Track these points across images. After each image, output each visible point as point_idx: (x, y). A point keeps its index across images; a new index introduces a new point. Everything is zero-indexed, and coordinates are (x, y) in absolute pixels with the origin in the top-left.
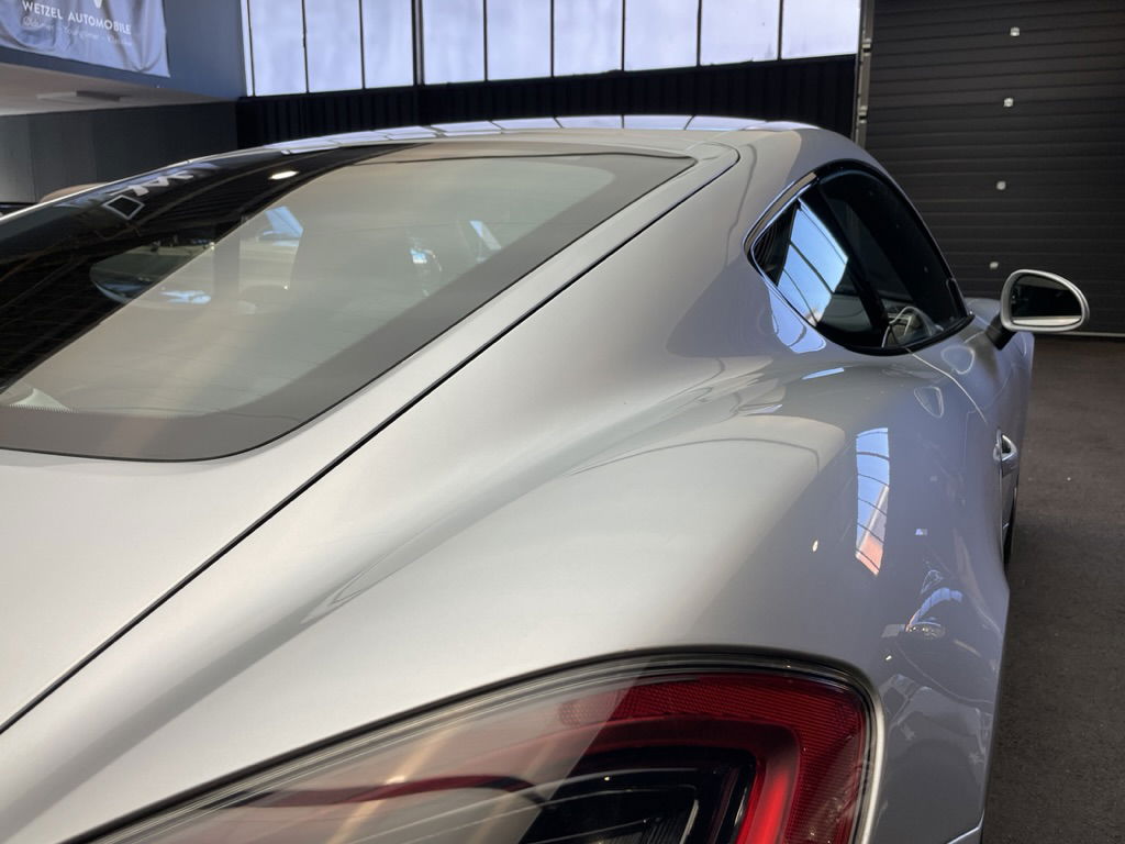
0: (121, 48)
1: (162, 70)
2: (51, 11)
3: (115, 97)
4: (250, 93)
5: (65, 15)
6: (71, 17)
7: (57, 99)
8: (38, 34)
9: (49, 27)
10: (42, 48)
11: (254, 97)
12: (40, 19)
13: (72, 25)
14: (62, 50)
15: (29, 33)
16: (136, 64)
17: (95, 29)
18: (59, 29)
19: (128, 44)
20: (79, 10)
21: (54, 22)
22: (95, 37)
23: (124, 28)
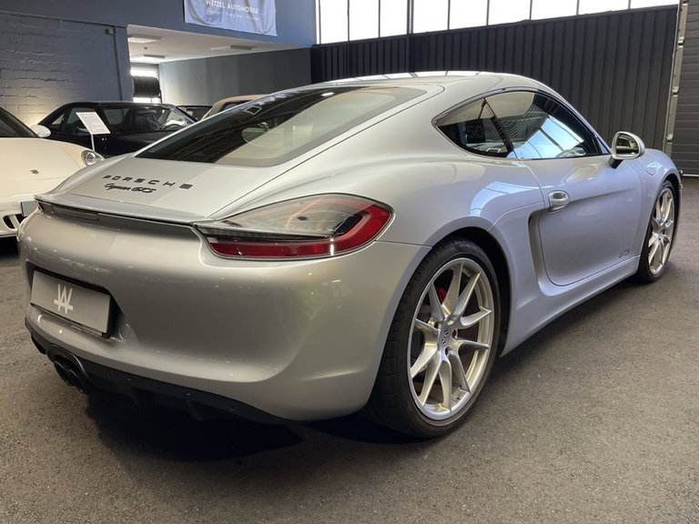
0: (253, 21)
1: (273, 33)
2: (220, 4)
3: (250, 48)
4: (318, 43)
5: (226, 6)
6: (229, 7)
7: (221, 49)
8: (214, 17)
9: (218, 13)
10: (215, 24)
11: (320, 45)
12: (214, 8)
13: (229, 11)
14: (224, 25)
15: (209, 16)
16: (261, 31)
17: (240, 13)
18: (223, 13)
19: (257, 19)
20: (233, 3)
21: (221, 10)
22: (241, 17)
23: (255, 10)
